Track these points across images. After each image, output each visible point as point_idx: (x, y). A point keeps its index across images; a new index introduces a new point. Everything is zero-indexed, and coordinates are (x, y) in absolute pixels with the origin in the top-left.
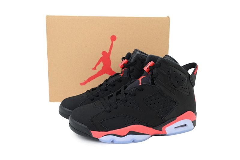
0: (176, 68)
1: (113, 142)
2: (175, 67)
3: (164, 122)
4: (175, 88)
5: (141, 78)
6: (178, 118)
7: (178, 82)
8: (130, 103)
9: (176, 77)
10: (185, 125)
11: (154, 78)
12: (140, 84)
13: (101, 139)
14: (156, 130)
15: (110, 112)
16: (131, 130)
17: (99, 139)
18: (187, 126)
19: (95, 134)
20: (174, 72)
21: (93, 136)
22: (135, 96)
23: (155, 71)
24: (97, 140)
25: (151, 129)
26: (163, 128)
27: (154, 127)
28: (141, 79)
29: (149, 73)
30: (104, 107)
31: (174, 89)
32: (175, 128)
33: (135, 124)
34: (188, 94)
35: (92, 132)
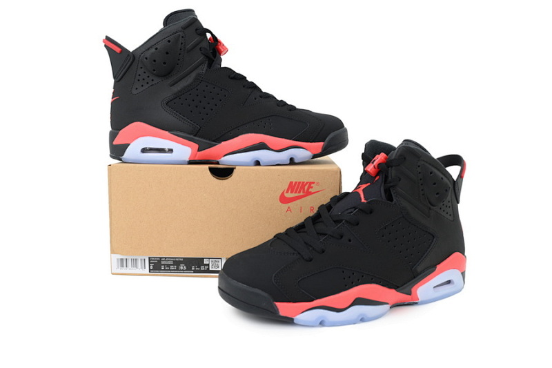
0: (433, 166)
1: (322, 324)
2: (430, 164)
3: (414, 277)
4: (432, 207)
5: (362, 188)
6: (439, 267)
7: (437, 194)
8: (350, 241)
9: (435, 184)
10: (449, 282)
11: (391, 186)
12: (363, 200)
13: (299, 318)
14: (402, 294)
15: (311, 260)
16: (357, 297)
17: (293, 319)
18: (453, 283)
19: (284, 308)
20: (431, 173)
21: (282, 313)
22: (357, 224)
23: (393, 172)
24: (288, 321)
25: (393, 291)
26: (413, 290)
27: (398, 287)
28: (363, 190)
29: (378, 177)
30: (295, 250)
31: (430, 208)
32: (435, 287)
33: (363, 284)
34: (451, 218)
35: (278, 304)
